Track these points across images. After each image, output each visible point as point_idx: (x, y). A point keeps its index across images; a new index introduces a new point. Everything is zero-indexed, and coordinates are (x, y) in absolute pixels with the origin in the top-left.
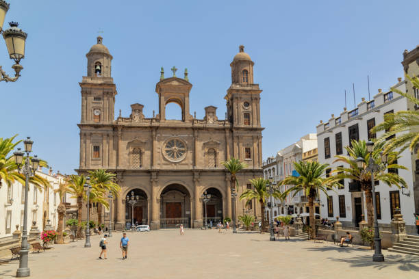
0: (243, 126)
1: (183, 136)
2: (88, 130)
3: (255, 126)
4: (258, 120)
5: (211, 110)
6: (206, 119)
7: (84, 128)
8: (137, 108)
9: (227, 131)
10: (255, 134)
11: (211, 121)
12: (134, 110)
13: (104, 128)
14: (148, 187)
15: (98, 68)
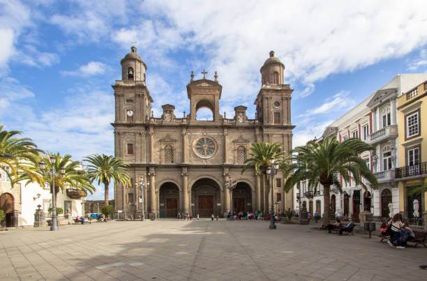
0: (273, 124)
1: (213, 134)
2: (122, 129)
3: (285, 124)
4: (289, 119)
5: (240, 110)
6: (236, 118)
7: (119, 128)
8: (168, 108)
9: (257, 130)
10: (285, 132)
11: (241, 121)
12: (165, 111)
13: (136, 128)
14: (179, 180)
15: (131, 73)
